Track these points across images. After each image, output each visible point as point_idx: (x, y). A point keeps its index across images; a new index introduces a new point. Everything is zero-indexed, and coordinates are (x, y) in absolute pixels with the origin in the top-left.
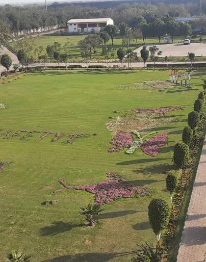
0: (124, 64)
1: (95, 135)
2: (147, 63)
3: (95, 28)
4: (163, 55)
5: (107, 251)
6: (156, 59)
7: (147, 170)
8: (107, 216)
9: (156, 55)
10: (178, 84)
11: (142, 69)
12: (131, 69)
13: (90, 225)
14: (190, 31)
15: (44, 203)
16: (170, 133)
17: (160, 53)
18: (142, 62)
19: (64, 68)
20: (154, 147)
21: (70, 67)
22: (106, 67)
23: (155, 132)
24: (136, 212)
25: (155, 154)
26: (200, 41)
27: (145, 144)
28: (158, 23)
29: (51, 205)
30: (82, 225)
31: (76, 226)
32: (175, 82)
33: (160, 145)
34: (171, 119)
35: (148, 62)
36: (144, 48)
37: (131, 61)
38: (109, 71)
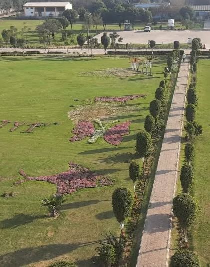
0: (84, 51)
1: (56, 124)
2: (107, 51)
3: (53, 13)
4: (124, 42)
5: (70, 242)
6: (117, 46)
7: (109, 160)
8: (70, 206)
9: (117, 42)
10: (139, 72)
11: (103, 56)
12: (92, 56)
13: (53, 216)
14: (151, 18)
15: (4, 196)
16: (132, 122)
18: (103, 49)
19: (21, 54)
20: (115, 136)
21: (28, 53)
22: (66, 54)
23: (117, 121)
24: (99, 202)
25: (118, 143)
27: (108, 134)
29: (11, 197)
30: (44, 217)
31: (37, 218)
33: (123, 134)
34: (133, 108)
35: (108, 49)
36: (105, 35)
37: (91, 48)
38: (70, 58)
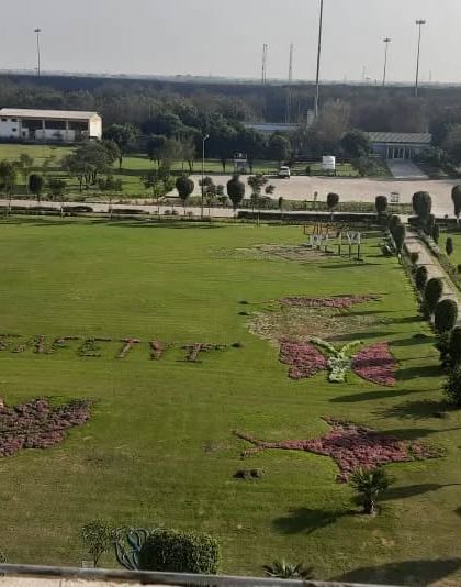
0: (189, 209)
1: (236, 346)
2: (238, 210)
3: (62, 132)
6: (263, 203)
7: (400, 411)
9: (263, 193)
12: (207, 219)
13: (367, 511)
15: (240, 475)
16: (389, 344)
17: (269, 190)
18: (230, 207)
19: (51, 211)
20: (377, 369)
21: (67, 209)
22: (148, 213)
23: (358, 342)
24: (440, 486)
25: (392, 381)
26: (308, 173)
27: (357, 365)
28: (223, 130)
29: (255, 479)
30: (353, 513)
31: (340, 514)
32: (323, 249)
33: (388, 366)
34: (370, 319)
35: (240, 207)
36: (235, 179)
37: (210, 205)
